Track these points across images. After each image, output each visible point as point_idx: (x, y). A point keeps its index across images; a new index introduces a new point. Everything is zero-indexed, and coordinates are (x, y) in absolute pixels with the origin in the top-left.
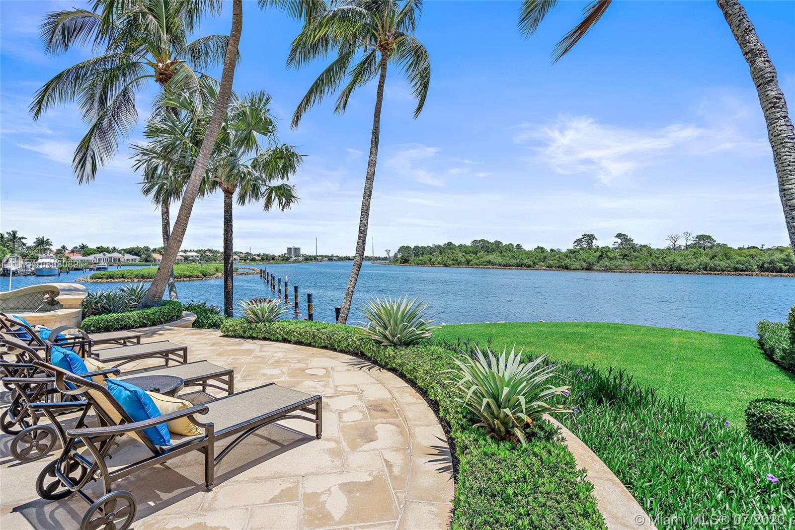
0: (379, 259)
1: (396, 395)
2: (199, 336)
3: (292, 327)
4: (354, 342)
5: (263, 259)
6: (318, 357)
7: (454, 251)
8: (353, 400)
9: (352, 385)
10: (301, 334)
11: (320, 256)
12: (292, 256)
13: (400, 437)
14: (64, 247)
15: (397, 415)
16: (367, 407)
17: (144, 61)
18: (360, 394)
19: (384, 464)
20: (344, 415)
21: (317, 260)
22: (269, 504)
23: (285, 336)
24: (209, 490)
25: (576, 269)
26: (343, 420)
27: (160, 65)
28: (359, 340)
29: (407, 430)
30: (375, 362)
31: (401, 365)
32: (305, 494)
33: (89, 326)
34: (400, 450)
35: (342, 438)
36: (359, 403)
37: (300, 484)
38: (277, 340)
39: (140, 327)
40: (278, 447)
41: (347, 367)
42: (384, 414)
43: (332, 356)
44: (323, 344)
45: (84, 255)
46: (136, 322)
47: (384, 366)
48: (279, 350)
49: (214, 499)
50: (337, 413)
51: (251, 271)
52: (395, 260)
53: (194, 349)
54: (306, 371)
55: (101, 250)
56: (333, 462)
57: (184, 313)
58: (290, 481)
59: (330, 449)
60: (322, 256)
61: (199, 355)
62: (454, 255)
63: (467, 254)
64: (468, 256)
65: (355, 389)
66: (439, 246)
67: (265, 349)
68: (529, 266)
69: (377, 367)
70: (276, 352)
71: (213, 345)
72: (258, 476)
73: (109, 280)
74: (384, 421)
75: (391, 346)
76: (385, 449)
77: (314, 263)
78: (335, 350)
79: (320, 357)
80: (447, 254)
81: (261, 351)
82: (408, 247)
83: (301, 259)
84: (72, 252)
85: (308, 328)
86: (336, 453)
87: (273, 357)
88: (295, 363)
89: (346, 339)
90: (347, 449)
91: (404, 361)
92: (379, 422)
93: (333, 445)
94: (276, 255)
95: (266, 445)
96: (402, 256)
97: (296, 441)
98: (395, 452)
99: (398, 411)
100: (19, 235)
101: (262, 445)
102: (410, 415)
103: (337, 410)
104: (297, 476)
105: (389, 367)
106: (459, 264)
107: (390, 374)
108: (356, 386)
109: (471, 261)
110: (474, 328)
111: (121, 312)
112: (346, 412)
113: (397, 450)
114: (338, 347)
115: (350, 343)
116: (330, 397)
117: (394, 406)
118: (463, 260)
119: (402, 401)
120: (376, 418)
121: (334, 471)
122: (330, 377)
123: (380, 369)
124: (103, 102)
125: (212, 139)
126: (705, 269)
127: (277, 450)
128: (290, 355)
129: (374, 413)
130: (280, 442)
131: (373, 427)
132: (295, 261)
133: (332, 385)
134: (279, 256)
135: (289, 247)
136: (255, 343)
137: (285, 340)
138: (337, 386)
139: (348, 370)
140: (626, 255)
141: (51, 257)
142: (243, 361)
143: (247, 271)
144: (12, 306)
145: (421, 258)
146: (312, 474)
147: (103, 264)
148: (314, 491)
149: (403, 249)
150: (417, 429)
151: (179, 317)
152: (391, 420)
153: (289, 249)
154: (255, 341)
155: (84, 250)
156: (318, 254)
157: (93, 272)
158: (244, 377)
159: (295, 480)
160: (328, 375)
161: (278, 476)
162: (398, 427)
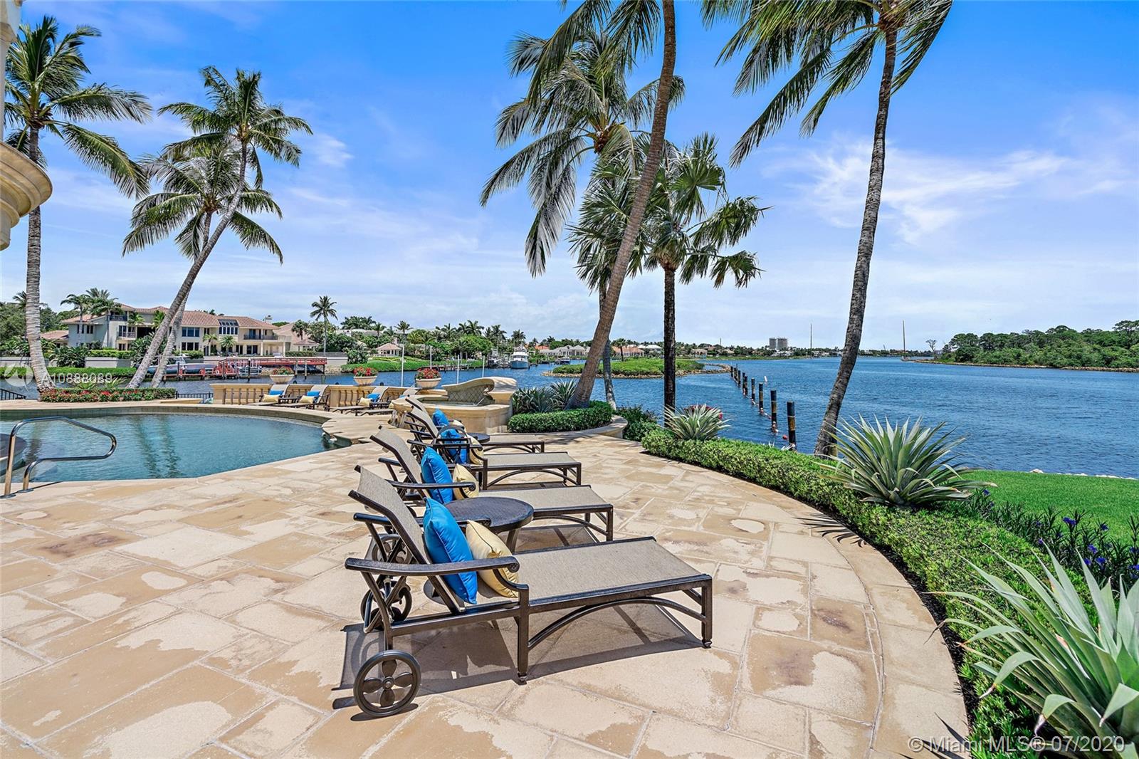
0: (916, 354)
1: (879, 600)
2: (618, 449)
3: (730, 451)
4: (821, 488)
5: (736, 354)
6: (761, 502)
7: (1071, 341)
8: (789, 590)
9: (798, 562)
10: (741, 463)
11: (816, 350)
12: (775, 350)
13: (859, 694)
14: (535, 340)
15: (867, 642)
16: (812, 610)
17: (583, 133)
18: (807, 581)
19: (807, 745)
20: (766, 614)
21: (813, 354)
22: (584, 744)
23: (721, 463)
24: (522, 683)
26: (760, 623)
27: (599, 133)
28: (828, 485)
29: (879, 684)
30: (853, 528)
31: (900, 543)
32: (644, 749)
33: (515, 424)
34: (851, 724)
35: (746, 658)
36: (800, 599)
37: (644, 726)
38: (710, 467)
39: (563, 430)
40: (640, 642)
41: (803, 527)
42: (840, 633)
43: (783, 504)
44: (773, 483)
45: (551, 348)
46: (559, 424)
47: (869, 539)
48: (708, 482)
49: (521, 700)
50: (755, 606)
51: (720, 369)
52: (945, 356)
53: (604, 465)
54: (733, 522)
55: (566, 343)
56: (713, 701)
57: (614, 418)
58: (630, 713)
59: (718, 673)
60: (819, 350)
61: (606, 474)
62: (1075, 348)
63: (1104, 345)
64: (1107, 351)
65: (801, 570)
66: (1037, 333)
67: (690, 478)
69: (855, 538)
70: (702, 485)
71: (628, 463)
72: (593, 683)
73: (569, 375)
74: (836, 648)
75: (881, 504)
76: (820, 711)
77: (807, 358)
78: (791, 495)
79: (764, 502)
80: (1055, 346)
81: (683, 480)
82: (971, 336)
83: (788, 353)
84: (542, 345)
85: (752, 456)
86: (725, 686)
87: (694, 491)
88: (722, 506)
89: (808, 480)
90: (747, 685)
91: (904, 537)
92: (825, 647)
93: (724, 667)
94: (754, 348)
95: (626, 632)
96: (959, 350)
97: (671, 640)
98: (837, 726)
99: (872, 634)
100: (501, 329)
101: (619, 630)
102: (895, 650)
103: (756, 602)
104: (646, 706)
105: (877, 541)
106: (1085, 363)
107: (878, 554)
108: (805, 564)
109: (1116, 358)
110: (1112, 487)
111: (548, 412)
112: (770, 609)
113: (844, 722)
114: (796, 490)
115: (814, 488)
116: (755, 575)
117: (868, 621)
118: (1095, 356)
119: (887, 615)
120: (822, 638)
121: (709, 722)
122: (766, 539)
123: (859, 542)
124: (548, 186)
125: (642, 204)
127: (636, 648)
128: (721, 492)
129: (822, 625)
130: (647, 633)
131: (812, 653)
132: (780, 357)
133: (764, 554)
134: (758, 350)
135: (772, 337)
136: (680, 467)
137: (719, 469)
138: (771, 558)
139: (802, 533)
141: (523, 350)
142: (653, 490)
143: (714, 368)
144: (462, 398)
145: (998, 353)
146: (670, 713)
147: (566, 357)
148: (660, 750)
149: (959, 339)
150: (903, 688)
151: (607, 422)
152: (851, 651)
153: (772, 341)
154: (681, 464)
155: (551, 343)
156: (814, 347)
157: (557, 366)
158: (644, 515)
159: (640, 713)
160: (764, 535)
161: (617, 696)
162: (862, 669)
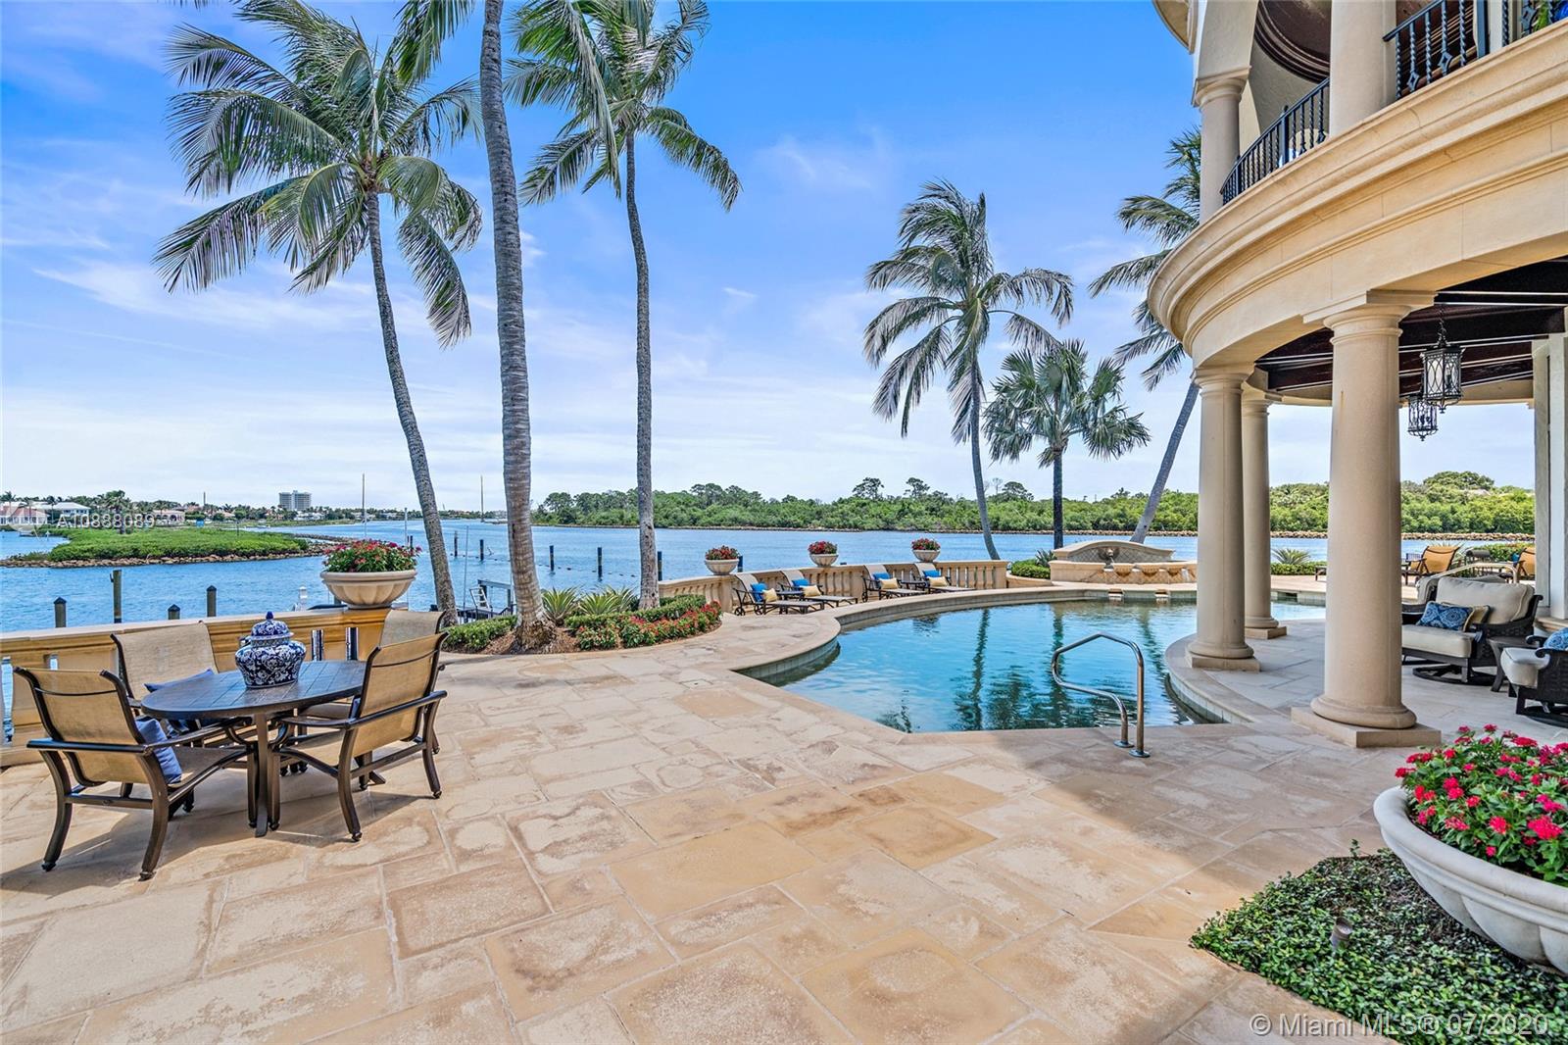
12: (295, 510)
21: (354, 517)
25: (872, 530)
62: (668, 509)
63: (688, 506)
64: (690, 511)
68: (798, 526)
83: (317, 515)
96: (563, 511)
118: (685, 516)
126: (1034, 527)
134: (271, 511)
135: (282, 491)
140: (933, 509)
153: (284, 497)
